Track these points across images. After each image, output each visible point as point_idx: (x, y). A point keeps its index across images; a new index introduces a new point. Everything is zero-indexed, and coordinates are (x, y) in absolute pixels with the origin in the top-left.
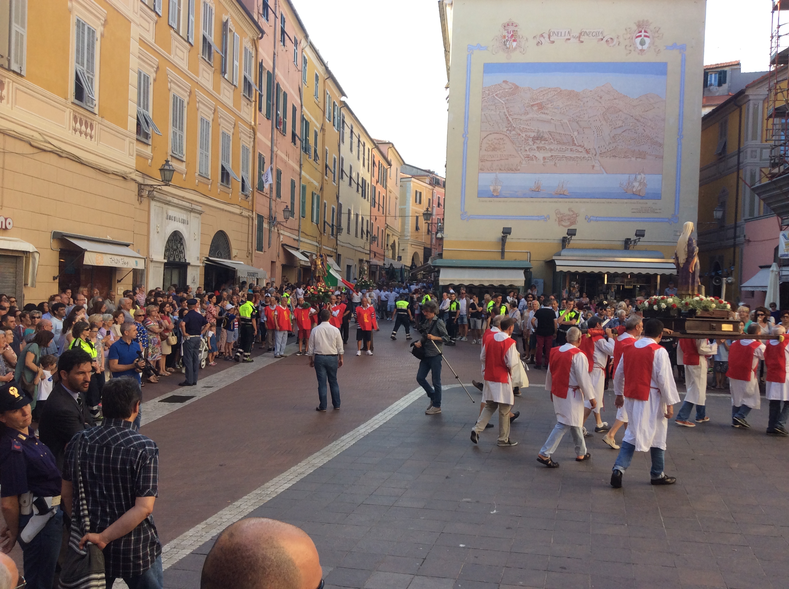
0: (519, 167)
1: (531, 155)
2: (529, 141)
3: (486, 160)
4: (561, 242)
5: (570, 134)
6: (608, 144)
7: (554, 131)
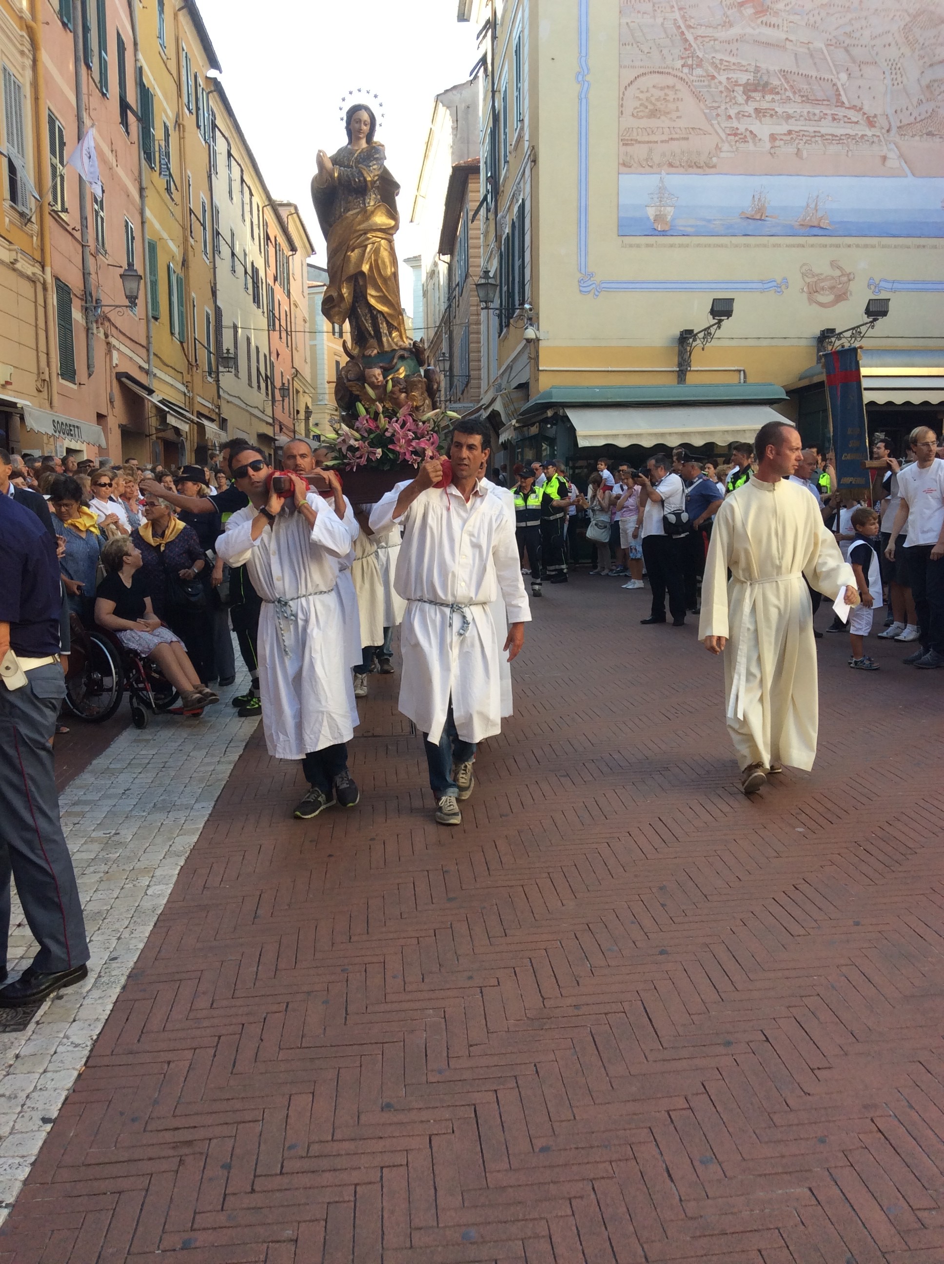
1: (742, 129)
2: (735, 94)
3: (636, 140)
4: (815, 343)
5: (830, 77)
6: (915, 103)
7: (794, 70)
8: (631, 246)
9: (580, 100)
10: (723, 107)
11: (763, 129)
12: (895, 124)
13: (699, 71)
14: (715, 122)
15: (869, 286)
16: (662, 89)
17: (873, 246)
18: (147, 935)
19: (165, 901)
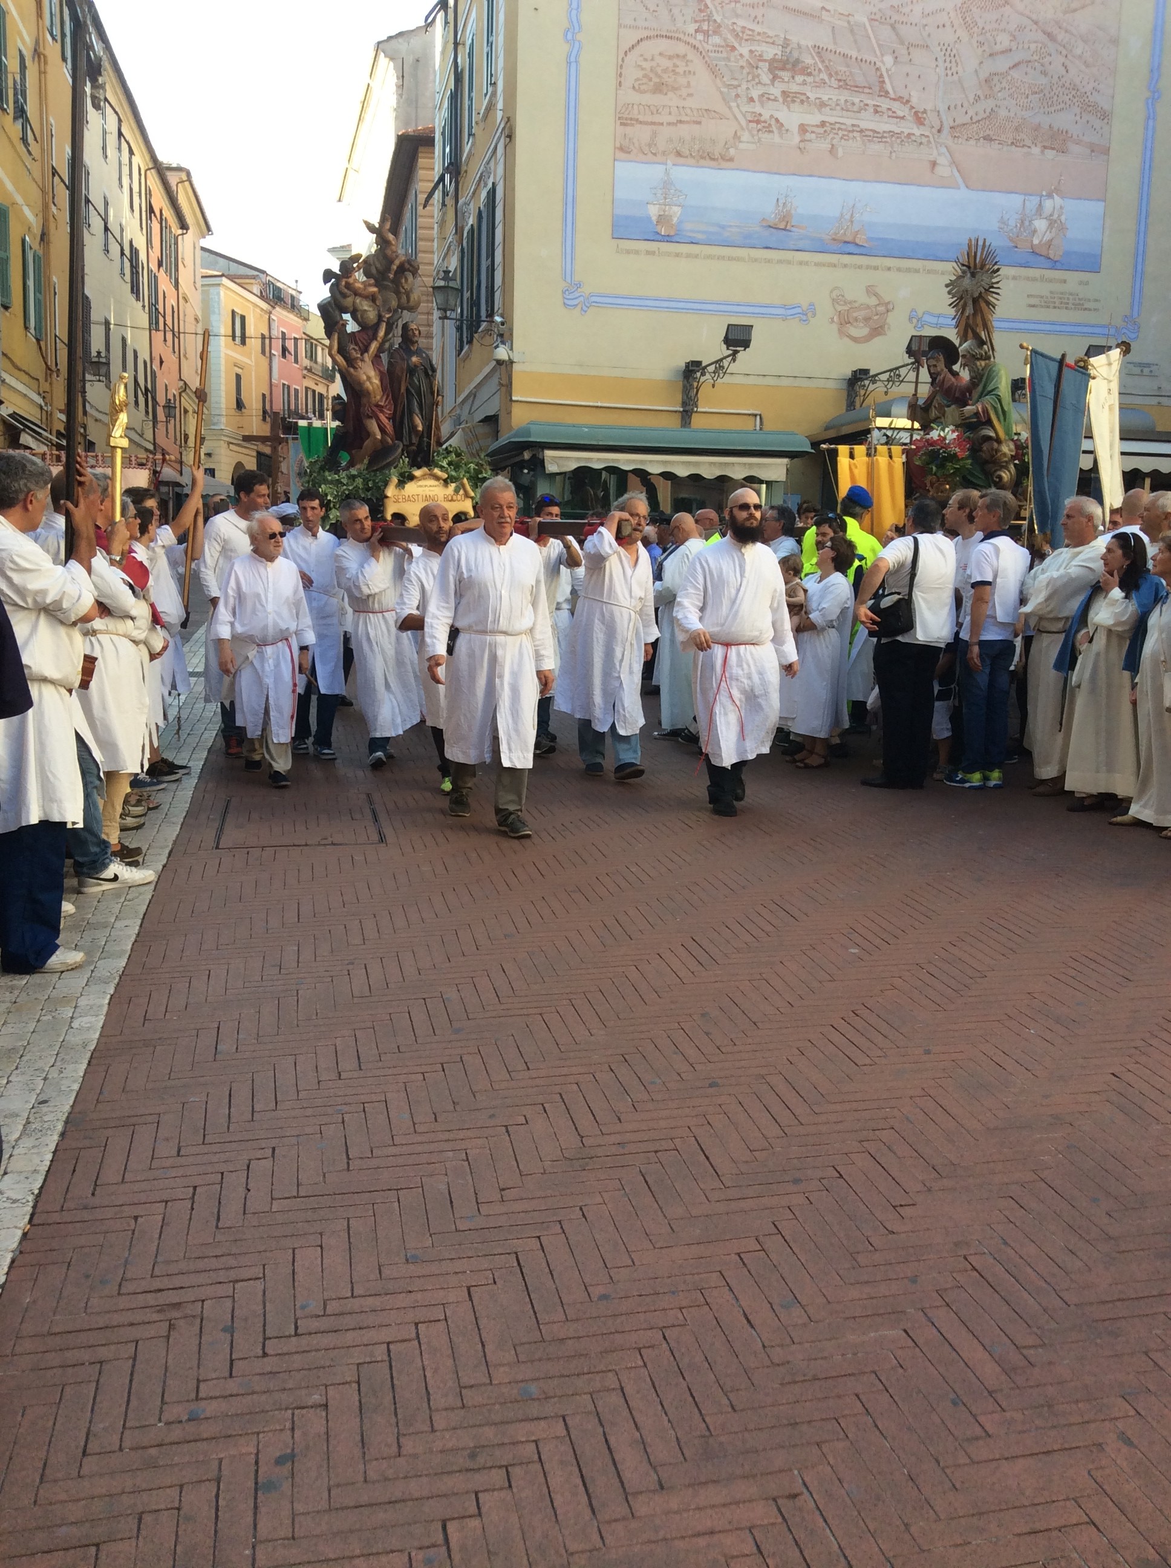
0: (732, 151)
1: (766, 116)
2: (759, 71)
3: (637, 120)
4: (844, 385)
5: (873, 59)
6: (971, 99)
7: (831, 47)
8: (628, 252)
9: (569, 63)
10: (744, 86)
11: (792, 117)
12: (948, 123)
13: (716, 40)
14: (733, 104)
15: (910, 319)
16: (670, 58)
17: (917, 271)
18: (82, 1074)
19: (97, 1035)
